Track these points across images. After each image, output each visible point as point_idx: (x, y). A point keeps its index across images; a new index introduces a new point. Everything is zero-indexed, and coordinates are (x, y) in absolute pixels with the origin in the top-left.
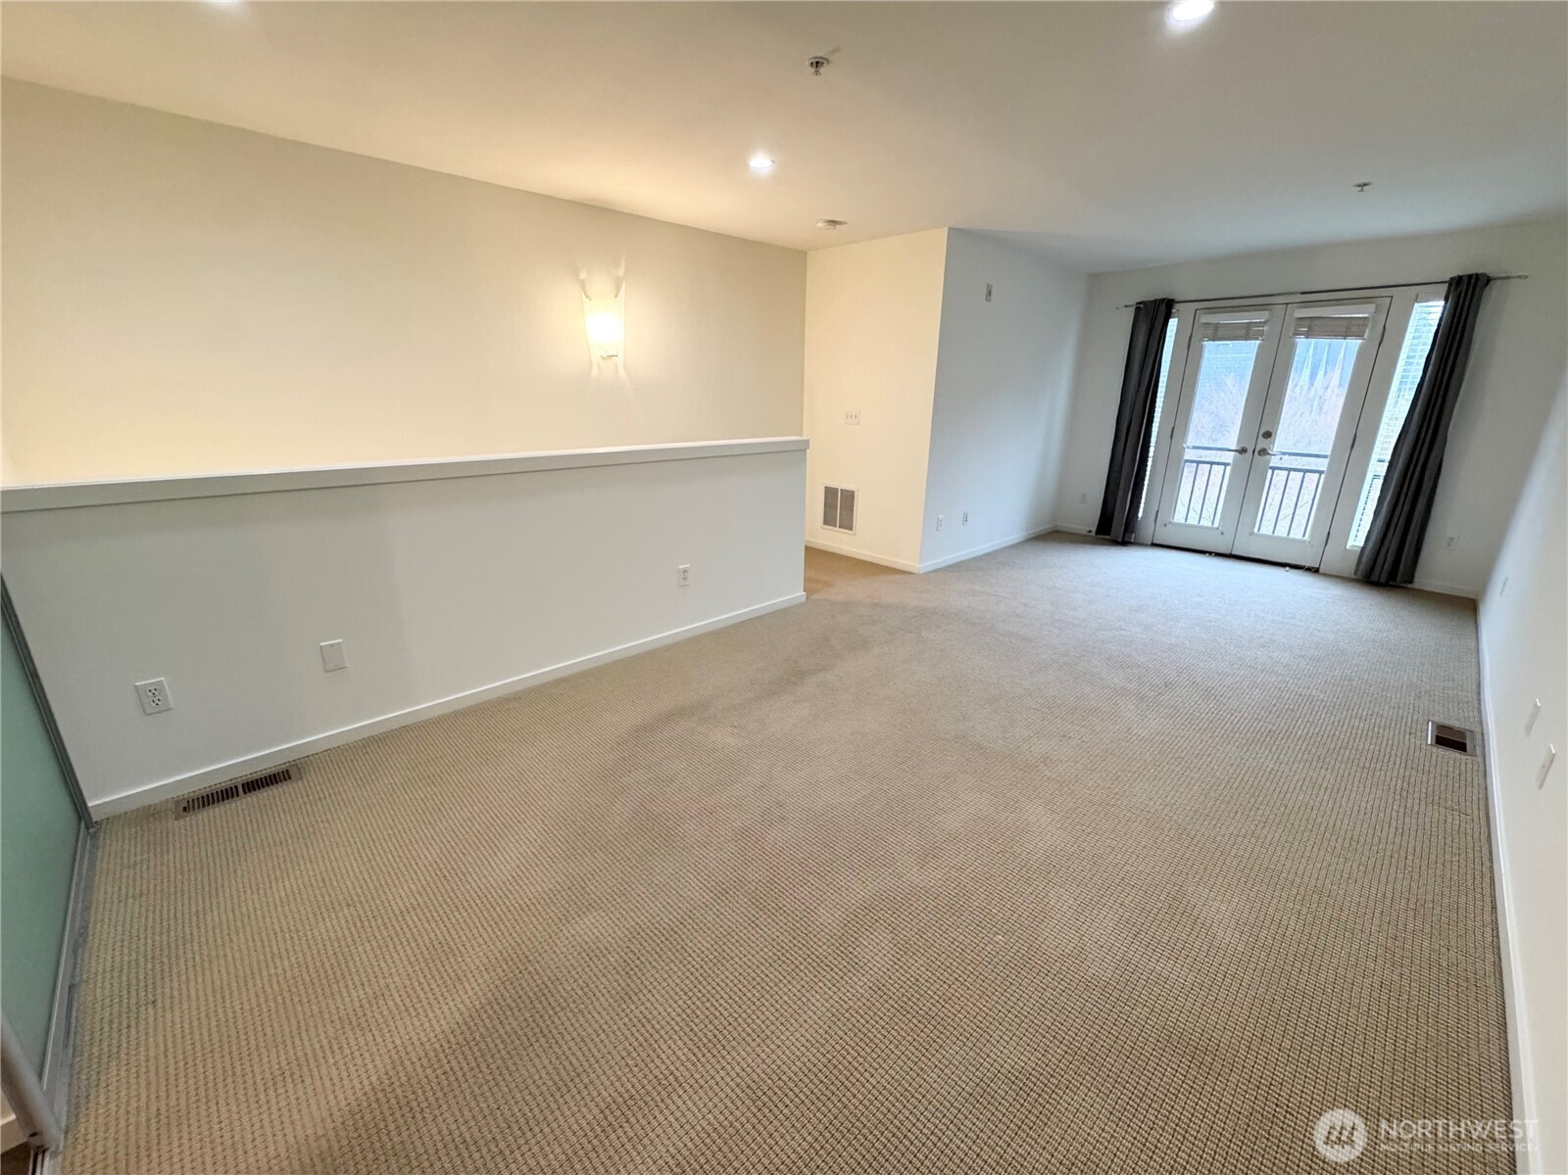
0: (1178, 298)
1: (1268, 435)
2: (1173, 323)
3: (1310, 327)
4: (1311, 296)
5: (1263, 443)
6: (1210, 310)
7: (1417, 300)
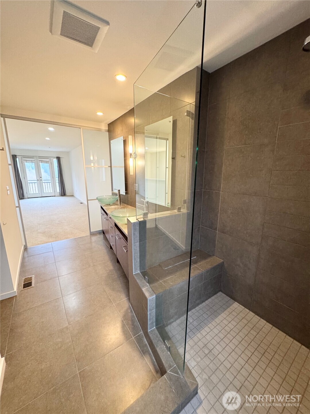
0: (17, 155)
1: (41, 177)
2: (18, 159)
3: (42, 162)
4: (40, 157)
5: (41, 179)
7: (54, 159)
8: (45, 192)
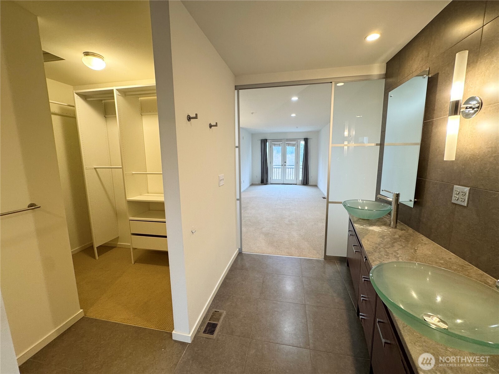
0: (268, 139)
1: (285, 162)
2: (267, 143)
3: (288, 145)
4: (288, 140)
5: (285, 164)
6: (273, 141)
7: (301, 141)
8: (287, 179)
